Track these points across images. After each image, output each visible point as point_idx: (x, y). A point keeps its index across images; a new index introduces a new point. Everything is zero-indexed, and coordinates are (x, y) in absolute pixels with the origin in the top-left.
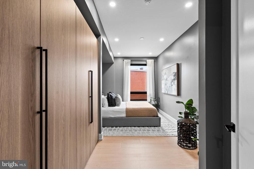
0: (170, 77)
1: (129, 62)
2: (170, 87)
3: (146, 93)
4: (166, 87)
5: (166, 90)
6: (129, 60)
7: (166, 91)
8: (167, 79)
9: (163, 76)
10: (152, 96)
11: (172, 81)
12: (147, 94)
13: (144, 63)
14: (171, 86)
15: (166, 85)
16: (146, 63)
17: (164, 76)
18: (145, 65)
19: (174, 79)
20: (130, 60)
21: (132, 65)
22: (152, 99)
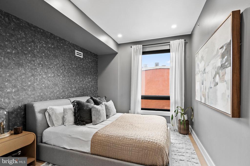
0: (212, 62)
1: (141, 49)
2: (211, 88)
3: (168, 98)
4: (202, 89)
5: (203, 95)
6: (139, 45)
7: (202, 97)
8: (205, 70)
9: (198, 65)
10: (179, 105)
11: (217, 73)
12: (170, 100)
13: (167, 48)
14: (212, 86)
15: (203, 84)
16: (168, 48)
17: (200, 65)
18: (168, 51)
19: (222, 65)
20: (142, 45)
21: (144, 53)
22: (179, 111)
